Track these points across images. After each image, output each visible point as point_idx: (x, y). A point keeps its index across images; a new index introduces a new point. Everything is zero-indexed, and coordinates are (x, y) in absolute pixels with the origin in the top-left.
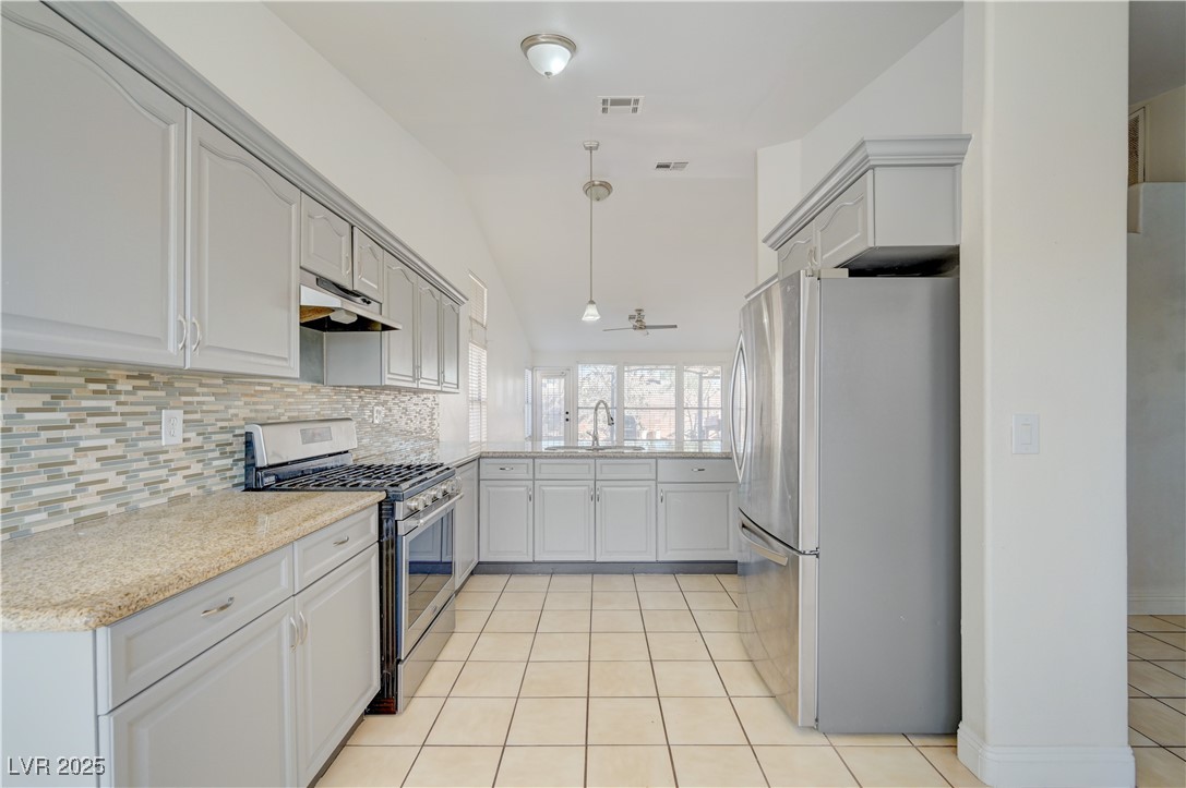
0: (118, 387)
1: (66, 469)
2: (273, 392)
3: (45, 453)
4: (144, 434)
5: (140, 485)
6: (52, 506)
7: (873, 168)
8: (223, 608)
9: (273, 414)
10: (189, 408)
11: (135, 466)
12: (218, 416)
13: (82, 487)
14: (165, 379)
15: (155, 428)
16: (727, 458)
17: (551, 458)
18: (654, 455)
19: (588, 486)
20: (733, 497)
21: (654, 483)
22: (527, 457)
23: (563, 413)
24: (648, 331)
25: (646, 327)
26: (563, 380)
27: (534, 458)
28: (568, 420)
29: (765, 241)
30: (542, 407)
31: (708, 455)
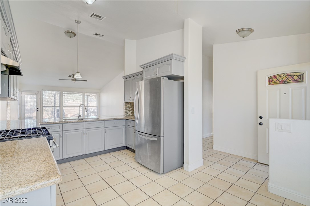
7: (173, 59)
16: (123, 119)
17: (69, 123)
18: (104, 120)
19: (83, 131)
20: (124, 129)
21: (104, 128)
22: (60, 123)
23: (36, 108)
24: (76, 81)
25: (76, 80)
26: (36, 96)
27: (62, 123)
28: (38, 111)
29: (140, 66)
30: (25, 106)
31: (118, 119)
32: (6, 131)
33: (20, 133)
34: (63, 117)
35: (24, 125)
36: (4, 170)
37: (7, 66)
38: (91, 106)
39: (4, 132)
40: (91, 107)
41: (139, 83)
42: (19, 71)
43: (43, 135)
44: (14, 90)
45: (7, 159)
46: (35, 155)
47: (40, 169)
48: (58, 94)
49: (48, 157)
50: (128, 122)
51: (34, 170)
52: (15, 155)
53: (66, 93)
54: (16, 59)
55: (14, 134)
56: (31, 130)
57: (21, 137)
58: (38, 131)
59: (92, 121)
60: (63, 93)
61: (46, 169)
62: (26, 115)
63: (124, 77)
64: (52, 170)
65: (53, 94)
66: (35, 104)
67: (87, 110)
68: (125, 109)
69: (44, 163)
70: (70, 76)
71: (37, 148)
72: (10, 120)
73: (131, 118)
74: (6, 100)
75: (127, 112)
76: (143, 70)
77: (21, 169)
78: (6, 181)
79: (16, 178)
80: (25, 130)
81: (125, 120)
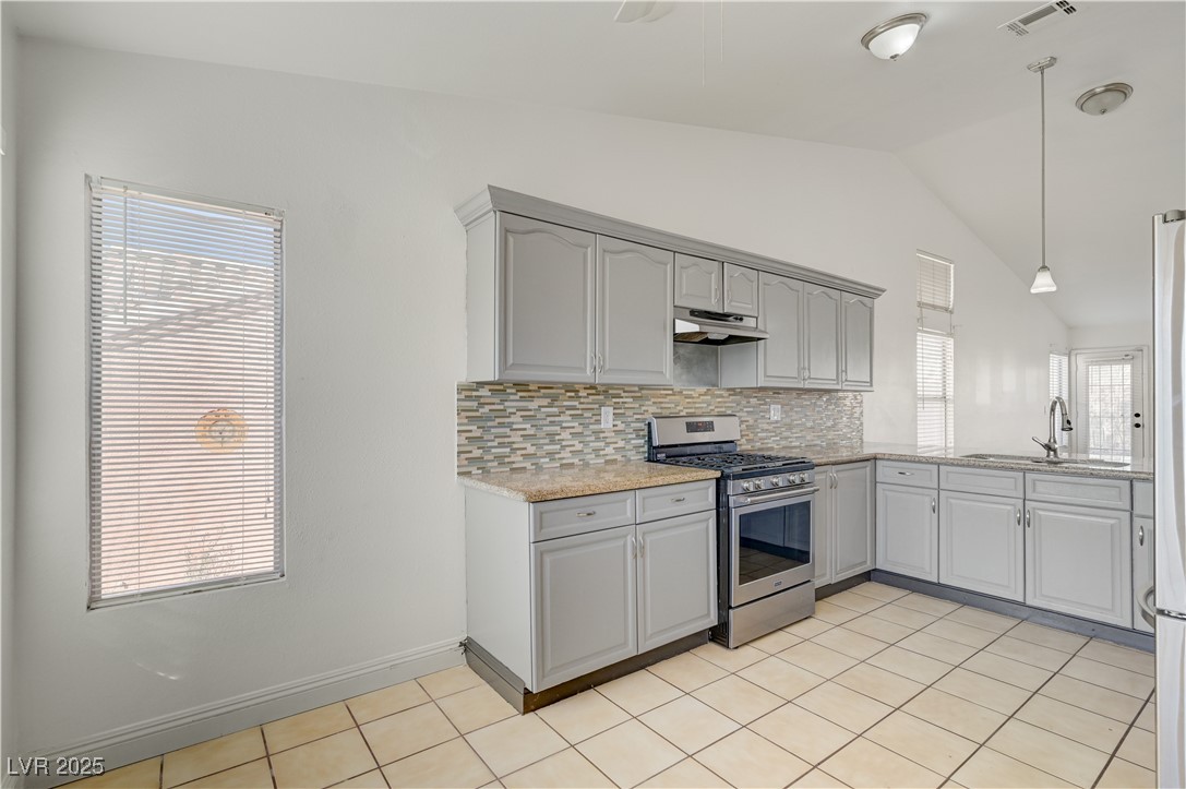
0: (580, 394)
1: (557, 437)
2: (673, 395)
3: (548, 428)
4: (592, 421)
5: (590, 450)
6: (550, 455)
8: (589, 514)
9: (673, 411)
10: (617, 406)
11: (588, 439)
12: (636, 411)
13: (563, 447)
14: (603, 388)
15: (598, 418)
19: (1015, 506)
23: (1129, 413)
26: (1129, 366)
27: (938, 464)
28: (1138, 426)
66: (1128, 399)
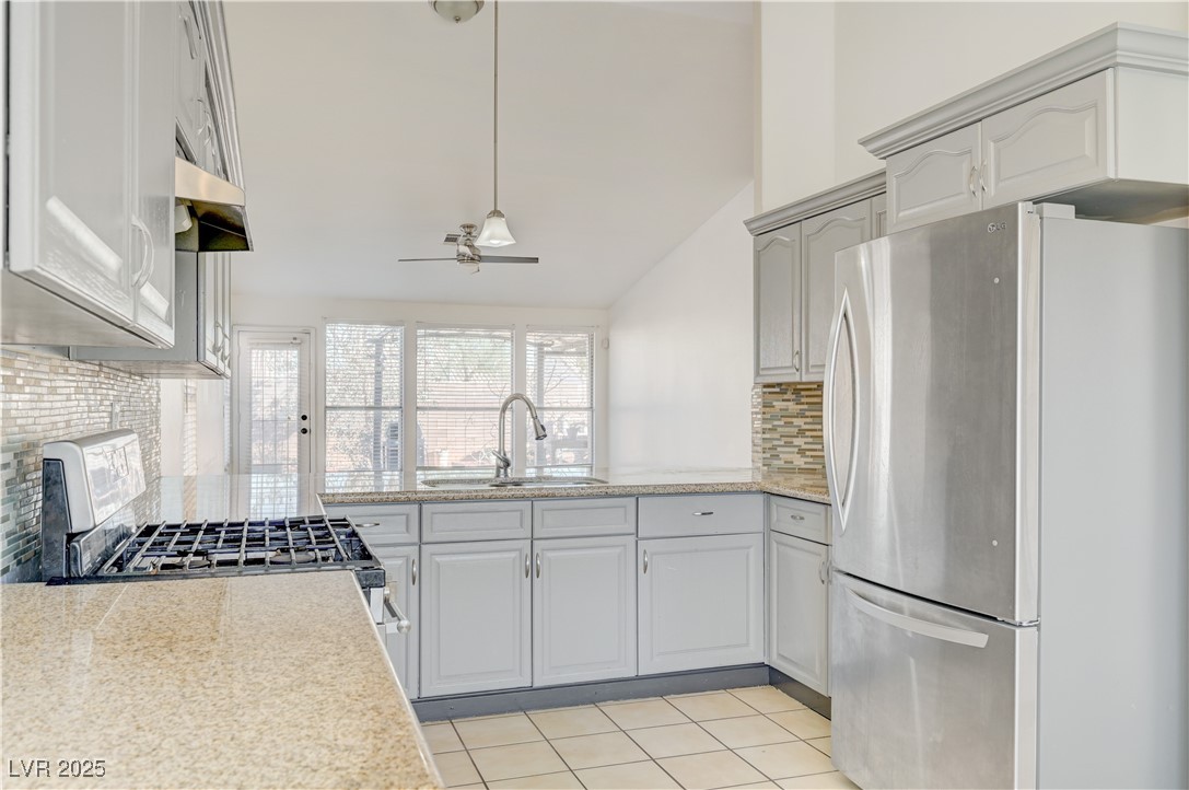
7: (1118, 64)
16: (749, 492)
17: (453, 500)
18: (635, 491)
19: (520, 550)
20: (755, 555)
21: (633, 538)
22: (408, 501)
23: (295, 417)
24: (481, 265)
25: (481, 259)
26: (296, 352)
27: (421, 502)
28: (304, 431)
29: (864, 143)
30: (250, 404)
31: (721, 488)
32: (188, 526)
33: (244, 540)
34: (418, 468)
35: (250, 504)
36: (200, 720)
37: (193, 208)
38: (558, 409)
39: (182, 534)
40: (558, 414)
41: (855, 258)
42: (242, 230)
43: (339, 559)
44: (216, 325)
45: (206, 664)
46: (316, 660)
47: (344, 735)
48: (394, 340)
49: (376, 680)
50: (782, 513)
51: (319, 738)
52: (235, 651)
53: (431, 335)
54: (225, 171)
55: (220, 544)
56: (288, 529)
57: (248, 562)
58: (316, 537)
59: (569, 497)
60: (421, 332)
61: (370, 740)
62: (255, 450)
63: (753, 226)
64: (399, 754)
65: (369, 341)
66: (294, 396)
67: (541, 433)
68: (758, 424)
69: (358, 706)
70: (451, 239)
71: (319, 626)
72: (194, 473)
73: (803, 488)
74: (181, 376)
75: (774, 448)
76: (881, 165)
77: (264, 723)
78: (211, 772)
79: (250, 767)
80: (260, 528)
81: (760, 498)
